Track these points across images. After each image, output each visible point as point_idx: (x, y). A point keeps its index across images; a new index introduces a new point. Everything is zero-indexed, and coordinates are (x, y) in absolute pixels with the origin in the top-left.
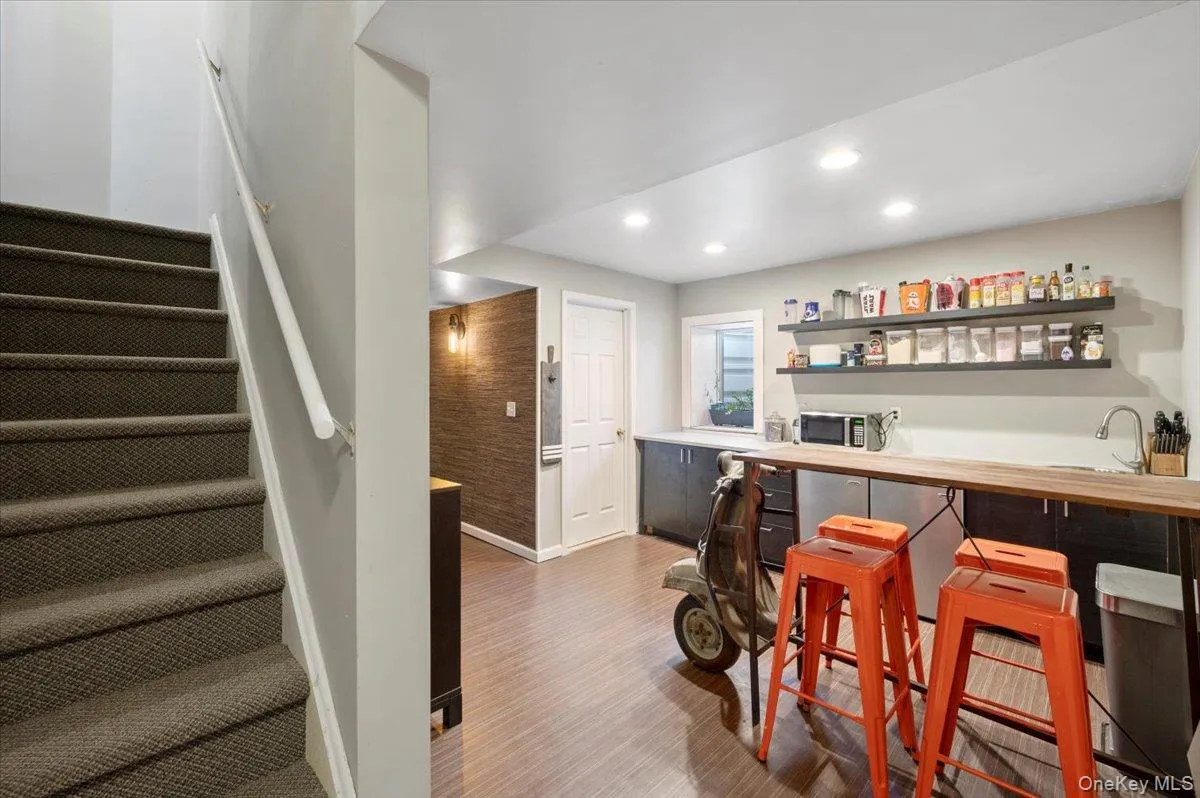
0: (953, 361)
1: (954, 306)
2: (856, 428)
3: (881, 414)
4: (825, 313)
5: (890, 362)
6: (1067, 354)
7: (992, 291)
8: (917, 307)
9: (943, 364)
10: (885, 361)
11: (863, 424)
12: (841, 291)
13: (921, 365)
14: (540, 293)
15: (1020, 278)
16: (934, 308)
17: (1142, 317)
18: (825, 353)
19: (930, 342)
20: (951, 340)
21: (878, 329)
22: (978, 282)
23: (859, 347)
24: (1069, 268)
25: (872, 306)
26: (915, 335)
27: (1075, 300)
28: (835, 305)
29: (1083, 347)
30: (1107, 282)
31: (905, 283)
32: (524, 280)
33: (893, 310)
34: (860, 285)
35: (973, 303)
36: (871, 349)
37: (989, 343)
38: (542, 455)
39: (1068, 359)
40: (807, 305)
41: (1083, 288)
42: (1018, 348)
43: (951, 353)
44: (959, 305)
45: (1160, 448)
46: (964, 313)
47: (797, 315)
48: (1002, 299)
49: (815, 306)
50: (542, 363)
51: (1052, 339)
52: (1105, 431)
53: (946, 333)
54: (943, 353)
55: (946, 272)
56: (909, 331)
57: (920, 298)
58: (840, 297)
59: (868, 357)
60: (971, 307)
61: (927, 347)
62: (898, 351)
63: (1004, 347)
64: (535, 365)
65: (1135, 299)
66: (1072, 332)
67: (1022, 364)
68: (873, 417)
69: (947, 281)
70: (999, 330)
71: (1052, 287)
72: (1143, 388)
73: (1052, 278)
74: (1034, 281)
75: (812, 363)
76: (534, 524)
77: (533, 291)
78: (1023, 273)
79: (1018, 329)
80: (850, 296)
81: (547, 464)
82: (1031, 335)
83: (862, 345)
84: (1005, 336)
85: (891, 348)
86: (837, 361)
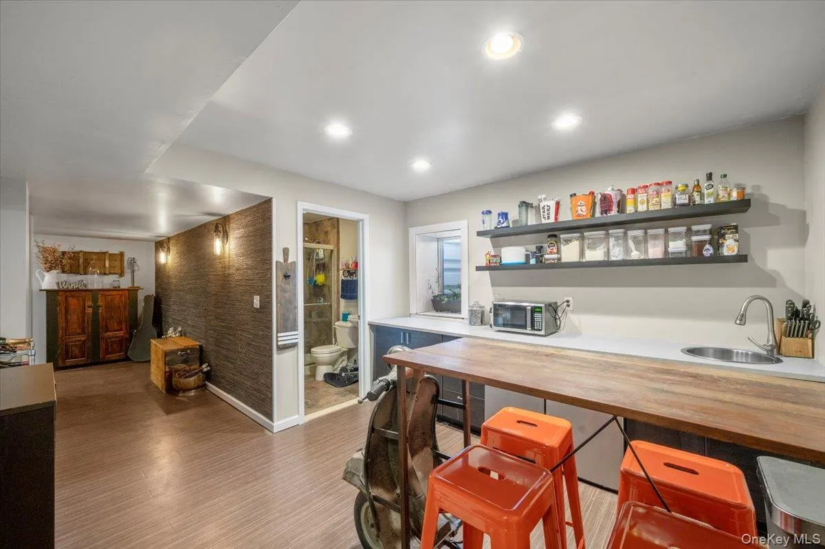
0: (613, 259)
1: (614, 212)
2: (536, 315)
3: (556, 303)
4: (513, 222)
5: (563, 260)
6: (708, 251)
7: (645, 198)
8: (584, 214)
9: (604, 261)
10: (559, 259)
11: (541, 312)
12: (524, 202)
13: (587, 262)
14: (274, 201)
15: (669, 187)
16: (598, 214)
17: (771, 217)
18: (513, 254)
19: (594, 244)
20: (612, 241)
21: (554, 232)
22: (634, 191)
23: (540, 249)
24: (710, 177)
25: (548, 214)
26: (582, 238)
27: (715, 204)
28: (520, 213)
29: (722, 245)
30: (741, 189)
31: (575, 194)
32: (263, 191)
33: (566, 216)
34: (539, 197)
35: (630, 209)
36: (549, 250)
37: (641, 243)
38: (277, 341)
39: (709, 255)
40: (499, 214)
41: (721, 193)
42: (666, 247)
43: (611, 254)
44: (618, 212)
45: (790, 333)
46: (622, 218)
47: (492, 223)
48: (653, 205)
49: (505, 215)
50: (277, 262)
51: (695, 238)
52: (744, 318)
53: (608, 235)
54: (605, 253)
55: (608, 185)
56: (578, 235)
57: (587, 206)
58: (524, 207)
59: (546, 256)
60: (628, 212)
61: (593, 247)
62: (570, 251)
63: (654, 246)
64: (271, 264)
65: (765, 203)
66: (711, 232)
67: (669, 260)
68: (550, 305)
69: (608, 191)
70: (650, 232)
71: (695, 194)
72: (771, 280)
73: (695, 186)
74: (680, 189)
75: (503, 262)
76: (271, 399)
77: (268, 201)
78: (671, 182)
79: (666, 231)
80: (532, 207)
81: (282, 348)
82: (677, 236)
83: (542, 247)
84: (655, 237)
85: (564, 248)
86: (522, 260)
